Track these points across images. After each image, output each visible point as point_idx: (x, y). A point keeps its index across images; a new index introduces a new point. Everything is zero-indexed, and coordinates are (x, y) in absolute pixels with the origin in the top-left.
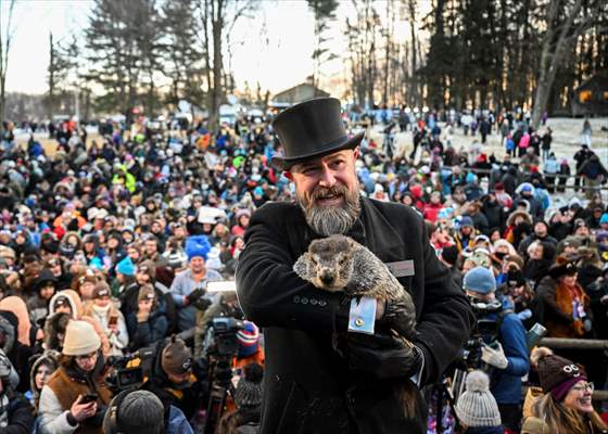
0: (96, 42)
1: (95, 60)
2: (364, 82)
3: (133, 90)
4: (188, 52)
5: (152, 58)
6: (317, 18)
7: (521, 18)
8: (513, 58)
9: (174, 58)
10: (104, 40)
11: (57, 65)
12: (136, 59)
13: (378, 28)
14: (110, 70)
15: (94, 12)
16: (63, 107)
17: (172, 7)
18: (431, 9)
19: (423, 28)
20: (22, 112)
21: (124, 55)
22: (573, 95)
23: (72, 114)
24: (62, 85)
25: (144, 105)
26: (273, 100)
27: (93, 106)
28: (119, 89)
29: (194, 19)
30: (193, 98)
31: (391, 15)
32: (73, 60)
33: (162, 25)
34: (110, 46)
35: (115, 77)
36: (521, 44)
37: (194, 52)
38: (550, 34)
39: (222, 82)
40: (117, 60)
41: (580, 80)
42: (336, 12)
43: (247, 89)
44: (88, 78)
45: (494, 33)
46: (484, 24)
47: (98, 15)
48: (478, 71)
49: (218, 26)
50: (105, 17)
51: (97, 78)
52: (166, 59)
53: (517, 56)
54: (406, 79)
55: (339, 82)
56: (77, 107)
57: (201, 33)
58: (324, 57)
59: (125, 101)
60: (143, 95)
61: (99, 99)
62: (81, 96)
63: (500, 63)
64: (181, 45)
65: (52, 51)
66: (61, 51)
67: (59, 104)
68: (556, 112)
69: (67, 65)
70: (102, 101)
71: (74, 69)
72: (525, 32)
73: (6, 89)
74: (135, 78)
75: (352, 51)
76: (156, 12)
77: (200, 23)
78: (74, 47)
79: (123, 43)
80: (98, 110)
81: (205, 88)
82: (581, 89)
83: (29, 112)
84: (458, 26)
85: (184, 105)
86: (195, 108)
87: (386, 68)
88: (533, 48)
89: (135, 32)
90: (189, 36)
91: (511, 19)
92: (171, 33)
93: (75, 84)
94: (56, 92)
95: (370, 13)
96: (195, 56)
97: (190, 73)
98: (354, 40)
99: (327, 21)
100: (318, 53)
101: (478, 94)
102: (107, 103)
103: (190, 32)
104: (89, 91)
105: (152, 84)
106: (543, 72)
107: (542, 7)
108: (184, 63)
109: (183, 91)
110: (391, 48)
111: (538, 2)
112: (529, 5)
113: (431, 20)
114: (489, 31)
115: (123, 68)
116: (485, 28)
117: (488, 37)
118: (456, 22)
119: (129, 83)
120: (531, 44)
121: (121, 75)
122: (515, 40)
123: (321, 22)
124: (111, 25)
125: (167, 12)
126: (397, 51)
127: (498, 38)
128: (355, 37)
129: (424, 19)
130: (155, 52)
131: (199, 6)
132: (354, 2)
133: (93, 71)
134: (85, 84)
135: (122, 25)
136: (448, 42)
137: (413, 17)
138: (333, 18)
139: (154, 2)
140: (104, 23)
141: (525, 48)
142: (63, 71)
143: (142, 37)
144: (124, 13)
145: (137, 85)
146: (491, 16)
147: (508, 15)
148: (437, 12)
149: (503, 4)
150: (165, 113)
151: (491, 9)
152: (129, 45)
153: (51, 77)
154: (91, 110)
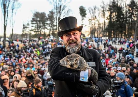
1: (32, 26)
2: (93, 32)
3: (41, 33)
6: (82, 17)
7: (130, 17)
8: (128, 26)
9: (50, 26)
10: (34, 22)
11: (25, 27)
12: (41, 26)
13: (96, 19)
14: (36, 29)
15: (33, 16)
16: (25, 37)
18: (109, 15)
19: (107, 19)
20: (17, 38)
21: (39, 26)
25: (43, 36)
28: (37, 33)
29: (54, 18)
30: (54, 35)
31: (99, 16)
32: (28, 26)
33: (47, 19)
34: (36, 23)
35: (37, 30)
36: (131, 23)
37: (54, 25)
40: (37, 26)
42: (86, 16)
44: (31, 30)
45: (124, 21)
46: (121, 18)
47: (34, 17)
48: (120, 29)
49: (59, 19)
51: (33, 31)
52: (48, 26)
53: (130, 25)
54: (103, 31)
55: (87, 32)
56: (28, 37)
57: (56, 21)
59: (39, 36)
60: (42, 34)
61: (33, 35)
62: (29, 34)
63: (125, 27)
64: (51, 23)
66: (25, 25)
71: (28, 29)
72: (132, 20)
73: (13, 33)
74: (41, 30)
75: (90, 24)
76: (46, 16)
77: (56, 19)
78: (28, 24)
79: (38, 23)
80: (33, 37)
81: (56, 33)
84: (115, 19)
85: (52, 37)
86: (54, 37)
87: (98, 28)
88: (134, 24)
89: (41, 20)
90: (53, 21)
92: (49, 21)
94: (24, 33)
95: (94, 16)
97: (53, 29)
99: (84, 18)
101: (120, 35)
102: (35, 36)
103: (53, 20)
105: (45, 32)
106: (136, 29)
107: (135, 15)
108: (52, 27)
109: (51, 33)
110: (99, 24)
111: (135, 13)
112: (132, 14)
113: (109, 17)
114: (123, 20)
115: (38, 28)
116: (122, 19)
117: (123, 21)
118: (115, 18)
119: (40, 32)
120: (133, 23)
121: (38, 30)
122: (129, 22)
123: (83, 18)
124: (36, 19)
125: (49, 16)
126: (101, 24)
127: (125, 22)
128: (91, 21)
129: (107, 17)
130: (45, 25)
131: (55, 15)
132: (91, 14)
133: (32, 29)
134: (30, 32)
135: (39, 19)
136: (113, 23)
137: (104, 17)
138: (86, 17)
139: (46, 14)
140: (35, 19)
141: (132, 24)
142: (26, 29)
143: (43, 21)
144: (39, 16)
145: (41, 32)
146: (123, 17)
147: (127, 16)
148: (110, 16)
149: (126, 14)
150: (47, 38)
151: (123, 15)
152: (40, 23)
153: (23, 30)
154: (31, 37)
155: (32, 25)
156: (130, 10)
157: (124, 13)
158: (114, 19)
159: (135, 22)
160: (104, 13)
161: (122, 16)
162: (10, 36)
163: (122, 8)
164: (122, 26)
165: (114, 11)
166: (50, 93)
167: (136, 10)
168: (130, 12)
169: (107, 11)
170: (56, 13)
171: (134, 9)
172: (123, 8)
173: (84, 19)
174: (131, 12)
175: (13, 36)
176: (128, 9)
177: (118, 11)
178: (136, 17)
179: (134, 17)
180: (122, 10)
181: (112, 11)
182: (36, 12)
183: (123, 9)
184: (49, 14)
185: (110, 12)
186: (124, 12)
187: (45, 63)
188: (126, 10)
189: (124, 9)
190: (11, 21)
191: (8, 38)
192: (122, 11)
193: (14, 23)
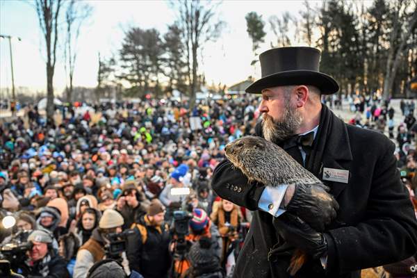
0: (126, 57)
1: (124, 67)
3: (147, 84)
4: (179, 62)
5: (158, 66)
6: (254, 41)
7: (374, 40)
8: (368, 62)
9: (170, 66)
10: (130, 56)
11: (103, 70)
12: (148, 66)
14: (134, 73)
15: (125, 40)
16: (106, 94)
17: (169, 36)
18: (321, 36)
20: (83, 98)
21: (142, 65)
22: (406, 85)
23: (111, 98)
24: (105, 82)
25: (153, 93)
26: (228, 90)
27: (123, 93)
28: (138, 84)
29: (181, 43)
30: (181, 89)
31: (297, 39)
32: (112, 67)
33: (163, 47)
34: (133, 59)
35: (136, 77)
36: (375, 56)
37: (182, 62)
38: (392, 50)
39: (198, 79)
40: (138, 67)
41: (411, 77)
42: (265, 38)
43: (213, 84)
44: (121, 78)
46: (353, 44)
47: (127, 41)
48: (350, 72)
49: (195, 46)
50: (131, 42)
51: (126, 78)
52: (166, 67)
53: (372, 62)
56: (114, 94)
57: (186, 52)
59: (142, 92)
60: (152, 88)
61: (127, 90)
62: (116, 88)
63: (362, 67)
64: (175, 59)
65: (100, 63)
66: (105, 63)
67: (104, 93)
68: (397, 95)
69: (108, 70)
70: (129, 91)
71: (112, 73)
72: (378, 49)
73: (73, 84)
74: (147, 77)
76: (159, 40)
77: (186, 46)
78: (113, 60)
79: (140, 57)
80: (127, 96)
81: (187, 83)
82: (412, 82)
83: (87, 97)
84: (337, 46)
85: (176, 93)
86: (183, 95)
88: (383, 58)
89: (148, 51)
90: (179, 53)
91: (369, 41)
92: (169, 51)
93: (113, 81)
94: (102, 86)
95: (285, 39)
96: (182, 65)
97: (180, 74)
99: (260, 44)
100: (254, 63)
101: (349, 86)
102: (132, 92)
103: (180, 50)
104: (121, 85)
105: (157, 81)
106: (388, 72)
107: (387, 34)
108: (176, 69)
109: (175, 85)
111: (385, 31)
112: (379, 33)
113: (321, 42)
114: (355, 49)
115: (141, 72)
116: (353, 47)
117: (356, 52)
118: (336, 43)
120: (381, 56)
121: (140, 76)
122: (371, 54)
123: (256, 44)
124: (134, 47)
125: (167, 39)
127: (361, 53)
129: (317, 42)
130: (159, 62)
131: (184, 35)
132: (276, 33)
133: (123, 74)
134: (119, 81)
135: (140, 47)
136: (331, 55)
137: (310, 41)
138: (263, 41)
139: (159, 34)
140: (130, 46)
141: (378, 58)
142: (106, 73)
143: (152, 54)
144: (141, 39)
145: (149, 81)
146: (357, 40)
147: (367, 39)
148: (325, 38)
149: (364, 32)
150: (165, 97)
151: (357, 36)
152: (144, 59)
153: (99, 77)
154: (122, 96)
155: (123, 63)
156: (374, 23)
157: (359, 30)
158: (333, 47)
159: (386, 53)
160: (309, 30)
161: (353, 39)
162: (63, 94)
163: (354, 17)
164: (355, 65)
165: (334, 26)
167: (389, 22)
168: (374, 28)
169: (318, 25)
170: (186, 32)
171: (384, 20)
172: (357, 17)
173: (259, 47)
174: (376, 27)
175: (73, 94)
176: (369, 21)
177: (344, 26)
178: (388, 40)
179: (384, 40)
180: (354, 23)
181: (329, 25)
182: (134, 29)
183: (356, 21)
184: (167, 34)
185: (323, 29)
186: (359, 27)
187: (160, 163)
188: (364, 24)
189: (359, 19)
190: (65, 52)
191: (59, 98)
192: (353, 26)
193: (75, 57)
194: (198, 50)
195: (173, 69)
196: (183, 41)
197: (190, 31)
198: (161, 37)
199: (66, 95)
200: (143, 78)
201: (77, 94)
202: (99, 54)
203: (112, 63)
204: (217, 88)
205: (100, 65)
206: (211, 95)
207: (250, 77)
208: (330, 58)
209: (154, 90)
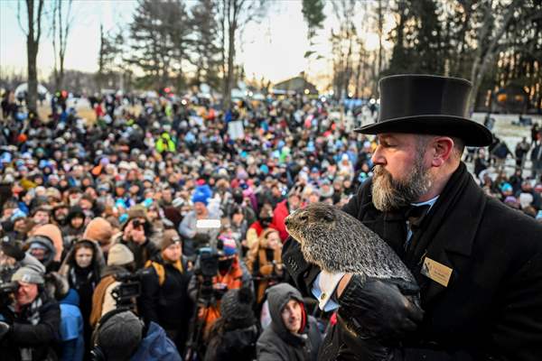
0: (138, 34)
1: (136, 48)
2: (341, 79)
3: (166, 73)
4: (210, 46)
5: (182, 49)
6: (310, 26)
7: (460, 37)
8: (451, 67)
9: (199, 51)
10: (144, 33)
11: (106, 49)
12: (169, 49)
13: (354, 37)
14: (149, 56)
15: (138, 10)
16: (110, 83)
17: (199, 10)
18: (395, 26)
19: (388, 40)
20: (78, 86)
21: (160, 46)
22: (493, 97)
23: (117, 89)
24: (108, 66)
25: (174, 85)
26: (273, 88)
27: (134, 84)
28: (155, 73)
29: (215, 21)
30: (212, 83)
31: (365, 28)
32: (119, 47)
33: (190, 24)
34: (149, 38)
35: (152, 63)
36: (459, 56)
37: (214, 47)
38: (480, 50)
39: (235, 71)
40: (154, 49)
41: (499, 86)
42: (323, 23)
43: (254, 78)
44: (131, 62)
45: (440, 48)
46: (433, 40)
47: (141, 13)
49: (233, 27)
50: (145, 14)
51: (138, 63)
52: (193, 51)
53: (455, 65)
54: (373, 78)
55: (323, 77)
56: (121, 84)
57: (220, 33)
58: (313, 57)
59: (159, 82)
60: (172, 79)
61: (139, 79)
62: (124, 76)
63: (443, 69)
64: (205, 41)
65: (102, 39)
66: (110, 40)
67: (107, 81)
68: (481, 108)
69: (115, 51)
70: (142, 81)
71: (120, 54)
72: (463, 48)
73: (64, 67)
74: (167, 64)
75: (334, 53)
76: (185, 14)
77: (220, 25)
78: (120, 37)
79: (159, 36)
80: (138, 87)
81: (221, 75)
82: (500, 93)
84: (414, 40)
85: (205, 88)
86: (214, 91)
87: (359, 68)
88: (468, 61)
89: (169, 28)
90: (210, 34)
91: (453, 38)
92: (197, 30)
93: (120, 66)
94: (105, 72)
95: (350, 26)
96: (215, 50)
97: (211, 63)
98: (336, 46)
99: (317, 30)
100: (308, 54)
102: (145, 83)
103: (212, 31)
104: (131, 72)
105: (180, 70)
106: (473, 78)
107: (476, 30)
108: (206, 55)
109: (204, 76)
110: (364, 54)
111: (473, 25)
112: (466, 27)
113: (394, 34)
114: (436, 46)
115: (158, 56)
116: (434, 43)
117: (436, 50)
118: (413, 37)
119: (163, 68)
120: (466, 57)
121: (157, 61)
122: (456, 53)
123: (312, 30)
124: (150, 21)
125: (195, 14)
126: (368, 56)
127: (442, 51)
128: (337, 43)
129: (390, 33)
130: (184, 45)
131: (218, 11)
132: (338, 17)
133: (134, 57)
134: (127, 67)
135: (159, 22)
136: (406, 52)
137: (381, 31)
138: (321, 27)
139: (184, 6)
140: (145, 19)
141: (462, 59)
142: (111, 55)
143: (174, 33)
144: (161, 12)
145: (169, 70)
146: (439, 34)
147: (451, 34)
148: (400, 28)
149: (448, 25)
150: (190, 93)
151: (439, 29)
152: (163, 38)
153: (101, 59)
154: (132, 87)
155: (134, 42)
156: (461, 14)
157: (441, 22)
158: (409, 41)
159: (473, 55)
160: (381, 16)
161: (435, 33)
162: (50, 78)
163: (438, 5)
164: (433, 66)
165: (412, 14)
166: (205, 283)
167: (480, 14)
168: (460, 21)
169: (392, 10)
170: (221, 6)
171: (474, 11)
172: (441, 5)
173: (317, 35)
174: (464, 19)
175: (65, 78)
176: (455, 11)
177: (424, 14)
178: (477, 38)
179: (472, 37)
180: (437, 12)
181: (407, 11)
183: (440, 9)
184: (196, 7)
185: (399, 16)
186: (442, 18)
187: (183, 182)
188: (449, 14)
189: (444, 7)
190: (54, 23)
191: (44, 84)
192: (437, 16)
193: (67, 30)
194: (237, 32)
195: (202, 55)
196: (217, 17)
197: (227, 6)
198: (187, 10)
199: (53, 80)
200: (161, 64)
201: (70, 80)
202: (102, 28)
203: (119, 41)
204: (259, 84)
205: (103, 43)
206: (251, 94)
207: (303, 73)
208: (405, 55)
209: (176, 82)
